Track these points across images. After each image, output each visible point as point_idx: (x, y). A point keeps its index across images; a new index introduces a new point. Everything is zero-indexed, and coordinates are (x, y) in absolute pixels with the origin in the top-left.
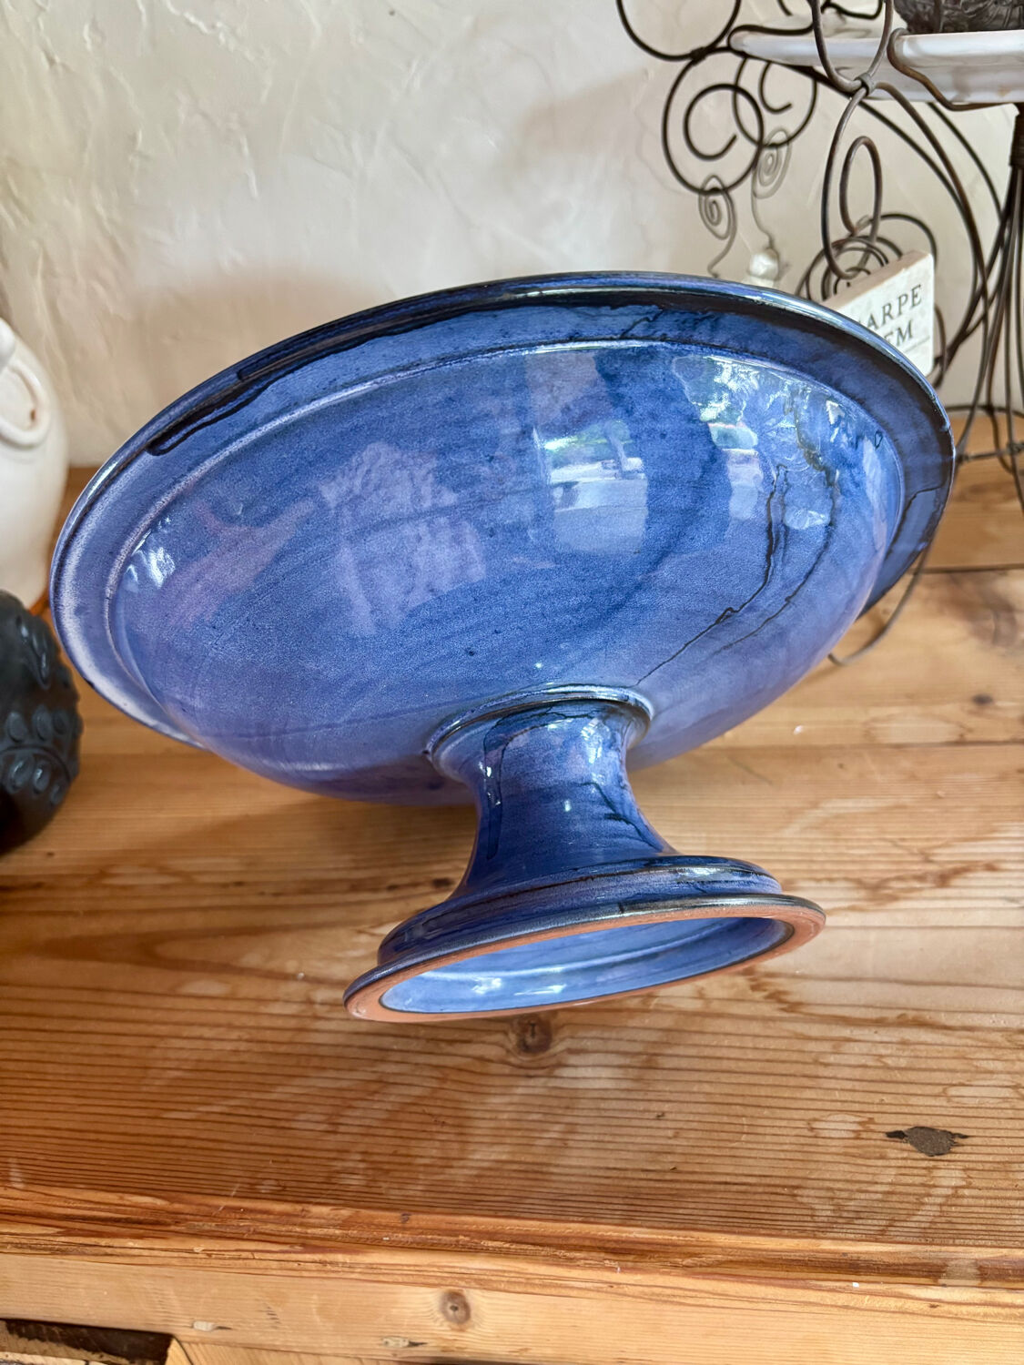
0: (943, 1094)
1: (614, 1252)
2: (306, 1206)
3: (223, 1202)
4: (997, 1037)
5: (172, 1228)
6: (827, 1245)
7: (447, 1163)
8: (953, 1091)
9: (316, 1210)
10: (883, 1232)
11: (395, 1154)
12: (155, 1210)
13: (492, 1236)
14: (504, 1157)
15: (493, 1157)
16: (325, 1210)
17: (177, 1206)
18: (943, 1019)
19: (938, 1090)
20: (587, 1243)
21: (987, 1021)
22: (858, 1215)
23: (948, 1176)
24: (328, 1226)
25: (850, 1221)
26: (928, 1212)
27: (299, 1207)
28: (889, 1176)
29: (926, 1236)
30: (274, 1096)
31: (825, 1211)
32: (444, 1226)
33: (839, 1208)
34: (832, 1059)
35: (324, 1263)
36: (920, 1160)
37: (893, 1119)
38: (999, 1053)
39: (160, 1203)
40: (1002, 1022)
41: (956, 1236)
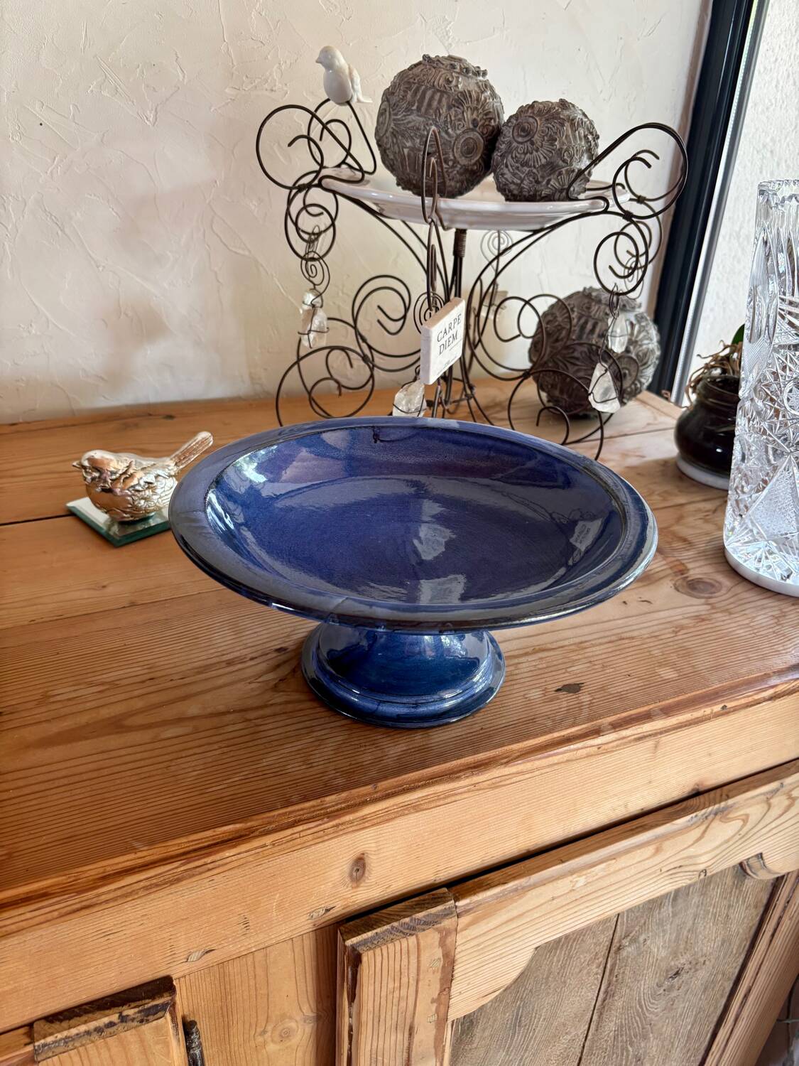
0: (566, 672)
1: (475, 767)
2: (323, 799)
3: (276, 813)
4: (573, 647)
5: (252, 835)
6: (556, 735)
7: (380, 759)
8: (569, 670)
9: (328, 799)
10: (574, 723)
11: (350, 765)
12: (237, 831)
13: (419, 780)
14: (405, 748)
15: (399, 750)
16: (333, 797)
17: (249, 824)
18: (550, 646)
19: (564, 671)
20: (461, 768)
21: (566, 643)
22: (562, 720)
23: (585, 698)
24: (337, 805)
25: (560, 723)
26: (585, 712)
27: (319, 801)
28: (565, 704)
29: (590, 719)
30: (265, 764)
31: (549, 723)
32: (395, 784)
33: (553, 721)
34: (517, 672)
35: (337, 826)
36: (571, 696)
37: (554, 685)
38: (577, 653)
39: (238, 826)
40: (572, 641)
41: (600, 716)
